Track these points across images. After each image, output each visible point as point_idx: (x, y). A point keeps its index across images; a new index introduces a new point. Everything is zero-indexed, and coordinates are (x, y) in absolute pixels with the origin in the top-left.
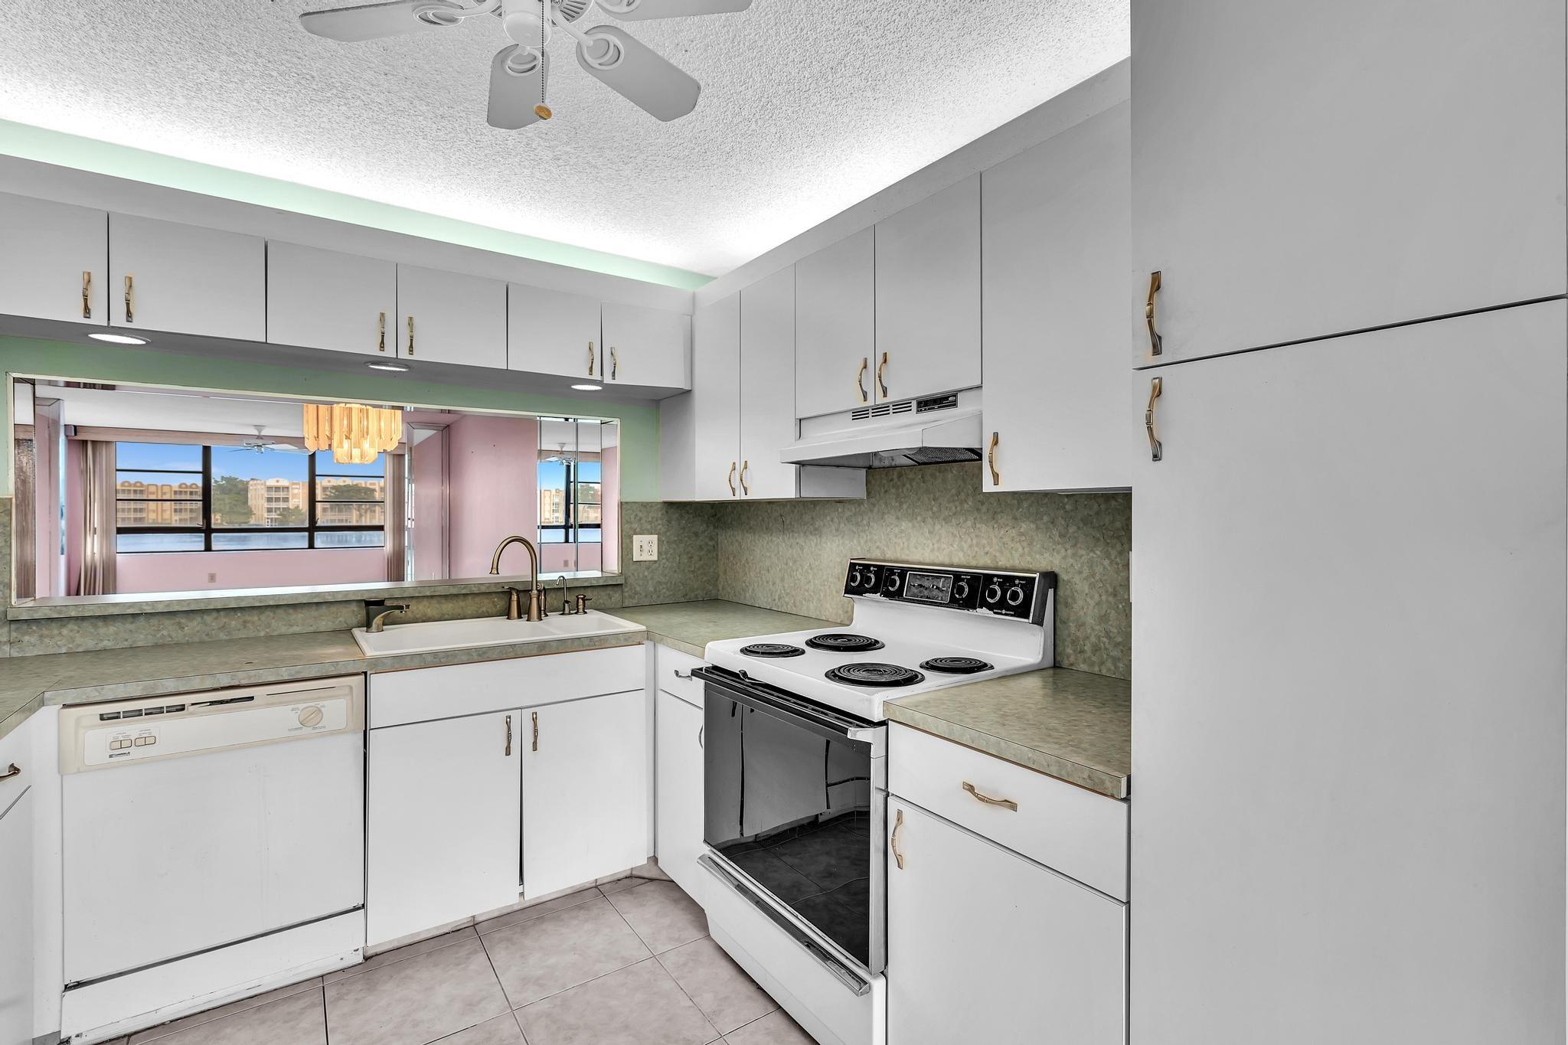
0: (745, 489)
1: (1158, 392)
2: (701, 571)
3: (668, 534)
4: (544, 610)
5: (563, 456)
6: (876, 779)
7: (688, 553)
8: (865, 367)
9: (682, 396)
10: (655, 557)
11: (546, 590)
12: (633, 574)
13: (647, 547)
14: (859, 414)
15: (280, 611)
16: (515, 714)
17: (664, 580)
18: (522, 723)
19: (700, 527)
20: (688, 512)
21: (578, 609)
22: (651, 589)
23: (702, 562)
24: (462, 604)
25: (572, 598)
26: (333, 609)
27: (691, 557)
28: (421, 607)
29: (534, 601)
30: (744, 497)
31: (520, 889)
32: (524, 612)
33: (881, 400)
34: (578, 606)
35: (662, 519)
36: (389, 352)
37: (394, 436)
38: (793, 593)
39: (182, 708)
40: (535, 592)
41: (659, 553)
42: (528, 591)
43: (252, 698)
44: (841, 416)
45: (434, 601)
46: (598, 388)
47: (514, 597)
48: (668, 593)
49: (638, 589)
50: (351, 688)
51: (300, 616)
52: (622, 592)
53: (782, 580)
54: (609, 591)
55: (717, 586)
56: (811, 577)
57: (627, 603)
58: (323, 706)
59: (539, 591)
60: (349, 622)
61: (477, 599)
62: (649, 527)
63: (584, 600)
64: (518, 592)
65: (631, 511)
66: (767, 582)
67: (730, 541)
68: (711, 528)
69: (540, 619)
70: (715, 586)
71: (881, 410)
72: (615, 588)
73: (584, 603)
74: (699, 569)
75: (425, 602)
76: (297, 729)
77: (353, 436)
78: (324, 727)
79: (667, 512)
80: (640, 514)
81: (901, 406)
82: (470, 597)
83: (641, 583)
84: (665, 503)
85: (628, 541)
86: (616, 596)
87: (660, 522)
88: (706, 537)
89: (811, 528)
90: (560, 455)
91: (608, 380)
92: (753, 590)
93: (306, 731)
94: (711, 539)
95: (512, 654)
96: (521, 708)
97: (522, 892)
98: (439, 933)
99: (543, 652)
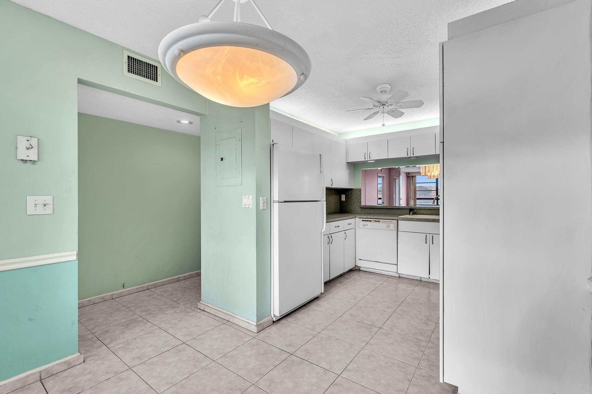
15: (396, 210)
16: (428, 235)
18: (429, 237)
31: (429, 276)
39: (371, 221)
43: (380, 221)
50: (394, 222)
51: (399, 211)
58: (390, 225)
75: (424, 210)
76: (386, 228)
78: (390, 229)
95: (426, 221)
96: (430, 234)
97: (429, 278)
98: (413, 279)
99: (434, 221)
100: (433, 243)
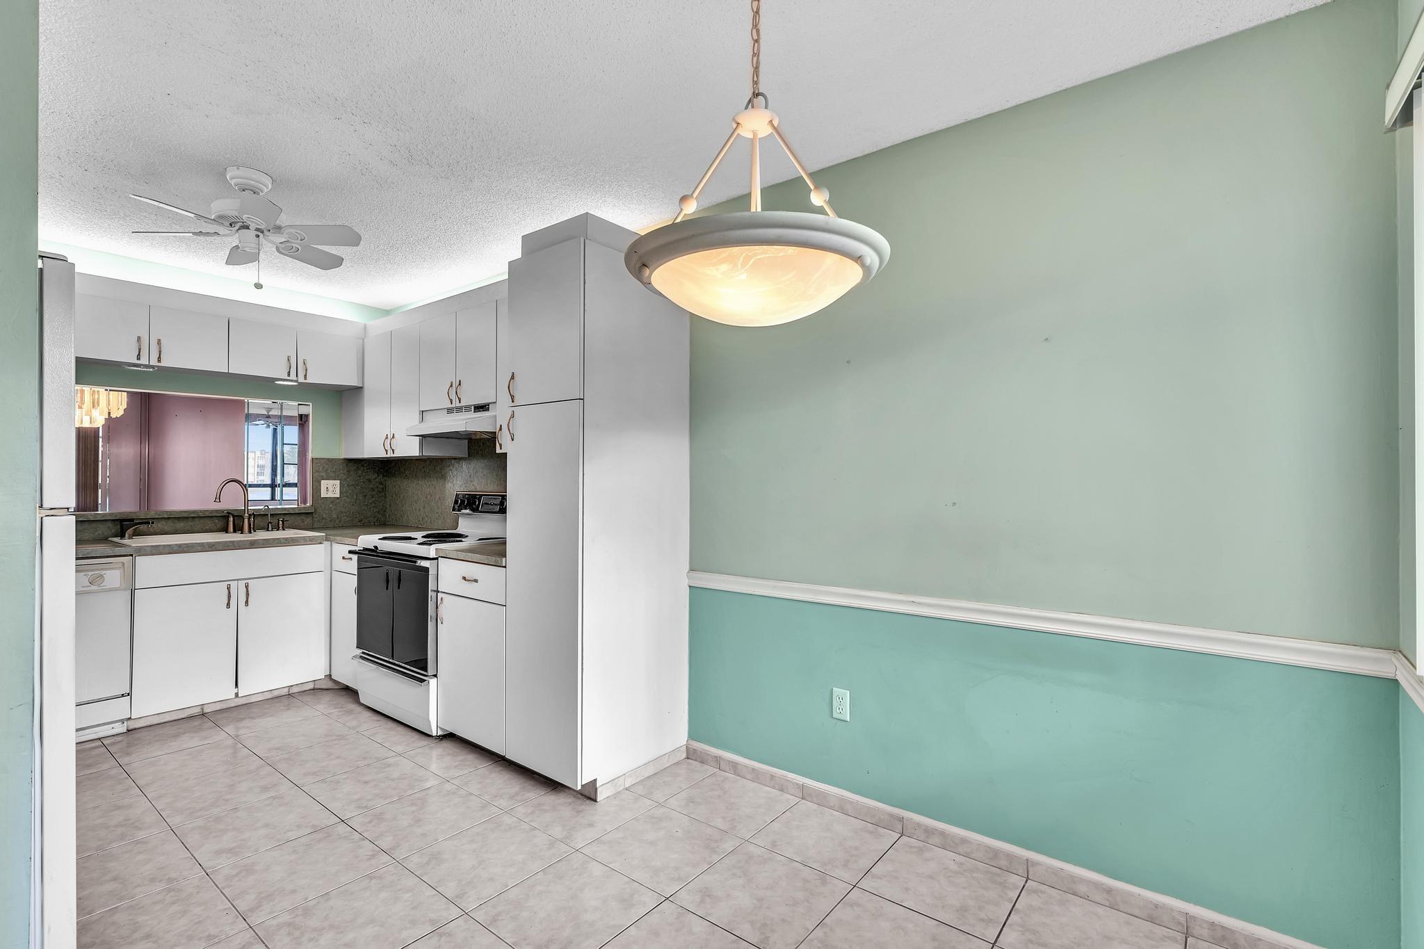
0: (393, 450)
1: (513, 416)
2: (373, 505)
3: (348, 480)
4: (253, 528)
5: (270, 420)
6: (431, 586)
7: (363, 493)
8: (451, 386)
9: (357, 390)
10: (338, 495)
11: (254, 515)
12: (321, 506)
13: (331, 488)
14: (450, 411)
16: (233, 584)
17: (344, 510)
18: (238, 590)
19: (372, 476)
20: (363, 466)
21: (279, 527)
22: (335, 516)
23: (374, 499)
24: (190, 523)
25: (275, 521)
26: (94, 525)
27: (366, 496)
28: (159, 525)
29: (246, 521)
30: (392, 455)
31: (236, 691)
32: (238, 529)
33: (458, 405)
34: (278, 525)
35: (343, 470)
36: (144, 361)
37: (121, 407)
38: (430, 515)
40: (246, 515)
41: (341, 493)
42: (242, 517)
44: (440, 411)
45: (170, 521)
46: (296, 384)
47: (231, 519)
48: (347, 519)
49: (325, 516)
50: (123, 564)
52: (313, 517)
53: (424, 508)
54: (303, 517)
55: (385, 515)
56: (439, 504)
57: (315, 526)
58: (105, 574)
59: (250, 515)
60: (105, 533)
61: (202, 521)
62: (333, 475)
63: (283, 521)
64: (234, 516)
65: (319, 464)
66: (416, 510)
67: (393, 484)
68: (381, 476)
69: (250, 532)
70: (384, 515)
71: (459, 409)
72: (308, 515)
73: (283, 523)
74: (371, 504)
76: (87, 586)
77: (85, 406)
78: (105, 586)
79: (347, 465)
80: (326, 467)
81: (467, 408)
82: (197, 519)
83: (327, 512)
84: (345, 459)
85: (317, 484)
86: (308, 520)
87: (342, 472)
88: (376, 482)
89: (440, 475)
90: (266, 419)
91: (301, 380)
92: (408, 516)
93: (93, 588)
94: (381, 483)
95: (232, 547)
96: (238, 580)
97: (237, 695)
98: (178, 718)
99: (253, 547)
100: (247, 602)
